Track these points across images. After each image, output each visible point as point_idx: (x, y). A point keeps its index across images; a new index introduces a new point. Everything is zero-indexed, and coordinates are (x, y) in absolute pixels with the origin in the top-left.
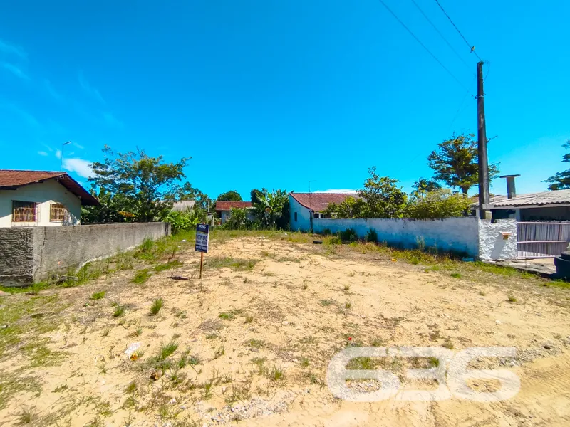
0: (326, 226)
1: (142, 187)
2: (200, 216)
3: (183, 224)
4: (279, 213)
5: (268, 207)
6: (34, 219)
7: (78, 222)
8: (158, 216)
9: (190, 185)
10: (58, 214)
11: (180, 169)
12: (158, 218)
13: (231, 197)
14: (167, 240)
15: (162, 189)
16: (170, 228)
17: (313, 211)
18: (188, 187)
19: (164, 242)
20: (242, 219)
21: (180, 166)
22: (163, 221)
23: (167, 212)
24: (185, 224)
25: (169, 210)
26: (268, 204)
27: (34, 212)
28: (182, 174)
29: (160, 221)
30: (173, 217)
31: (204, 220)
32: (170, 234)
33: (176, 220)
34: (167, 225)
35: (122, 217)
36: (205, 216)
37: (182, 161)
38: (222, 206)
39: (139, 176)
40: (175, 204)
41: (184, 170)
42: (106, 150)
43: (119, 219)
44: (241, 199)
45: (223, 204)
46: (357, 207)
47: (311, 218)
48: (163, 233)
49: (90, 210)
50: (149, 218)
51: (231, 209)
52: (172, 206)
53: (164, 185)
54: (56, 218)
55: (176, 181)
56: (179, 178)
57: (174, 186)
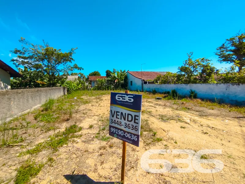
0: (154, 88)
1: (48, 66)
2: (82, 83)
3: (73, 88)
4: (122, 82)
5: (117, 78)
7: (9, 87)
8: (59, 83)
9: (77, 65)
11: (71, 55)
12: (59, 85)
13: (95, 74)
14: (65, 98)
15: (60, 67)
16: (66, 90)
17: (143, 80)
18: (76, 67)
19: (63, 100)
20: (104, 84)
21: (70, 53)
22: (62, 86)
23: (64, 81)
24: (74, 88)
25: (65, 80)
26: (117, 77)
28: (72, 59)
29: (60, 86)
30: (67, 84)
31: (84, 85)
32: (66, 94)
33: (70, 85)
34: (64, 88)
35: (39, 84)
36: (84, 83)
37: (72, 50)
38: (92, 78)
39: (46, 59)
40: (68, 77)
41: (73, 56)
42: (22, 40)
43: (37, 86)
44: (100, 75)
45: (92, 77)
46: (179, 77)
47: (142, 84)
48: (62, 94)
49: (19, 80)
50: (54, 85)
51: (97, 80)
52: (67, 78)
53: (62, 65)
55: (68, 63)
56: (70, 61)
57: (68, 66)
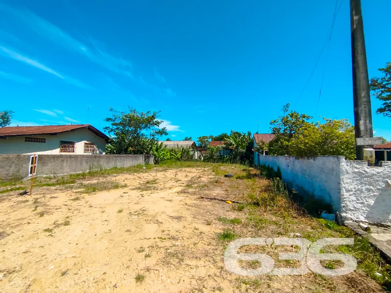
4: (243, 150)
6: (73, 151)
7: (104, 153)
10: (90, 149)
26: (233, 143)
27: (73, 147)
32: (152, 163)
34: (147, 157)
42: (111, 110)
47: (258, 155)
48: (141, 162)
54: (88, 151)
